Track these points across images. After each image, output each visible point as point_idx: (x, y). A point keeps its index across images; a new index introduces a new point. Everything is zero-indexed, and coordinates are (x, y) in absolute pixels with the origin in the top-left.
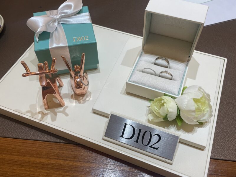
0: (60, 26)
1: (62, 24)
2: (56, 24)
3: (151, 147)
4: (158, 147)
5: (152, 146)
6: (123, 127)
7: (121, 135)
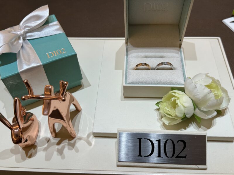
0: (26, 43)
1: (28, 40)
2: (21, 41)
3: (177, 157)
4: (186, 155)
5: (179, 156)
6: (138, 144)
7: (138, 154)
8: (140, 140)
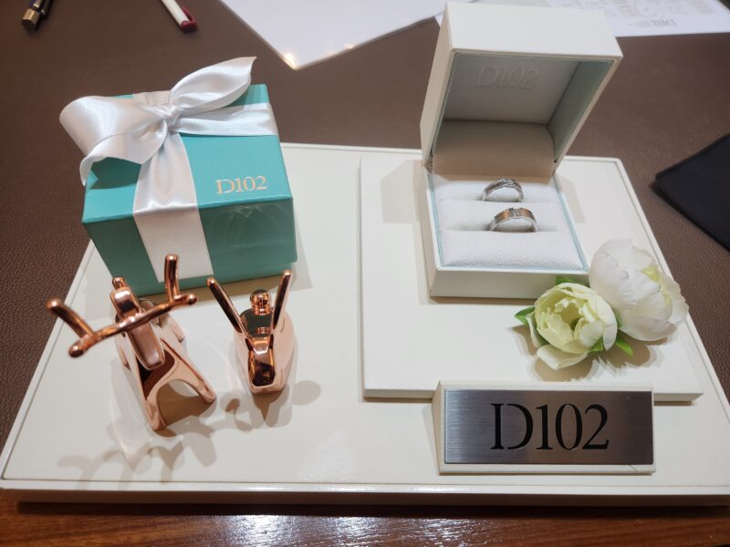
0: (176, 142)
1: (182, 135)
4: (607, 441)
5: (591, 443)
6: (493, 417)
7: (493, 444)
8: (498, 407)
